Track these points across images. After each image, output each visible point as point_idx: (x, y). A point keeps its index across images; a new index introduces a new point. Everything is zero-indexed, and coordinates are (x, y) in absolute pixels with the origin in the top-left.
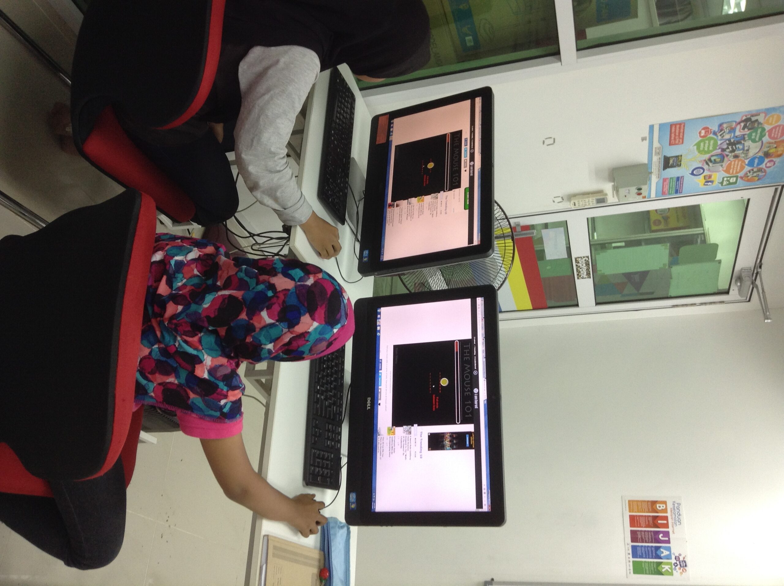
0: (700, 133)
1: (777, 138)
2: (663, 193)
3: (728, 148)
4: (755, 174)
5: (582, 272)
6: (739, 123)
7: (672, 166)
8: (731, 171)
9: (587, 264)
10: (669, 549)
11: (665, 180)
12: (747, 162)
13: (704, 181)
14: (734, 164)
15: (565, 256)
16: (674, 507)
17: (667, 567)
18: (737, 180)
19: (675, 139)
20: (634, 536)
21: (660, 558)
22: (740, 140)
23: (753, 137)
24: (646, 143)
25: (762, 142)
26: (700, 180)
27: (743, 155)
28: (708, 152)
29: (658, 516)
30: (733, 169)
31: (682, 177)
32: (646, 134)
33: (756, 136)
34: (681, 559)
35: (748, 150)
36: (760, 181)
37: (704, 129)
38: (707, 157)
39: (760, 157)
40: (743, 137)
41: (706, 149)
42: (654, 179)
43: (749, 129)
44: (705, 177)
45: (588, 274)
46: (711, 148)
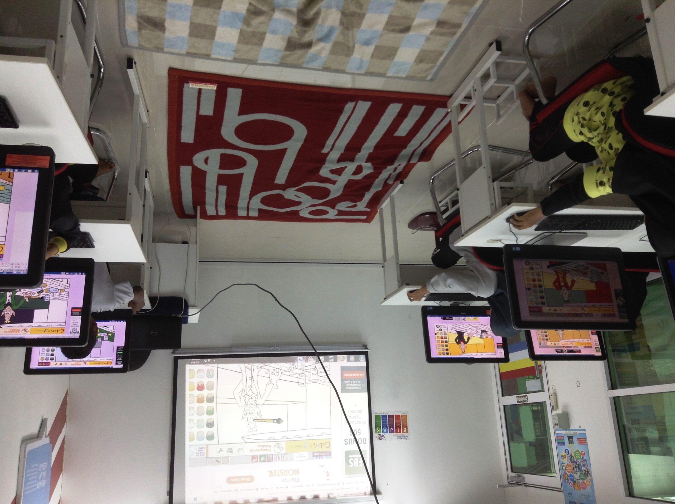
0: (583, 451)
1: (581, 485)
2: (558, 437)
3: (577, 464)
4: (566, 478)
5: (520, 399)
6: (587, 468)
7: (569, 440)
8: (567, 467)
9: (524, 401)
10: (386, 432)
11: (563, 437)
12: (572, 474)
13: (563, 455)
14: (570, 468)
15: (528, 391)
16: (405, 436)
17: (379, 430)
18: (564, 470)
19: (580, 441)
20: (391, 417)
21: (382, 428)
22: (580, 470)
23: (581, 475)
24: (578, 428)
25: (579, 480)
26: (564, 453)
27: (574, 471)
28: (575, 456)
29: (401, 428)
30: (569, 468)
31: (565, 445)
32: (582, 428)
33: (582, 476)
34: (383, 438)
35: (576, 473)
36: (563, 480)
37: (584, 453)
38: (573, 455)
39: (573, 479)
40: (581, 471)
41: (576, 455)
42: (563, 432)
43: (584, 473)
44: (565, 455)
45: (519, 402)
46: (577, 457)
